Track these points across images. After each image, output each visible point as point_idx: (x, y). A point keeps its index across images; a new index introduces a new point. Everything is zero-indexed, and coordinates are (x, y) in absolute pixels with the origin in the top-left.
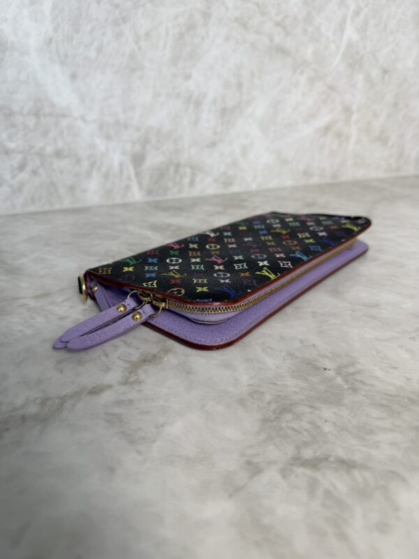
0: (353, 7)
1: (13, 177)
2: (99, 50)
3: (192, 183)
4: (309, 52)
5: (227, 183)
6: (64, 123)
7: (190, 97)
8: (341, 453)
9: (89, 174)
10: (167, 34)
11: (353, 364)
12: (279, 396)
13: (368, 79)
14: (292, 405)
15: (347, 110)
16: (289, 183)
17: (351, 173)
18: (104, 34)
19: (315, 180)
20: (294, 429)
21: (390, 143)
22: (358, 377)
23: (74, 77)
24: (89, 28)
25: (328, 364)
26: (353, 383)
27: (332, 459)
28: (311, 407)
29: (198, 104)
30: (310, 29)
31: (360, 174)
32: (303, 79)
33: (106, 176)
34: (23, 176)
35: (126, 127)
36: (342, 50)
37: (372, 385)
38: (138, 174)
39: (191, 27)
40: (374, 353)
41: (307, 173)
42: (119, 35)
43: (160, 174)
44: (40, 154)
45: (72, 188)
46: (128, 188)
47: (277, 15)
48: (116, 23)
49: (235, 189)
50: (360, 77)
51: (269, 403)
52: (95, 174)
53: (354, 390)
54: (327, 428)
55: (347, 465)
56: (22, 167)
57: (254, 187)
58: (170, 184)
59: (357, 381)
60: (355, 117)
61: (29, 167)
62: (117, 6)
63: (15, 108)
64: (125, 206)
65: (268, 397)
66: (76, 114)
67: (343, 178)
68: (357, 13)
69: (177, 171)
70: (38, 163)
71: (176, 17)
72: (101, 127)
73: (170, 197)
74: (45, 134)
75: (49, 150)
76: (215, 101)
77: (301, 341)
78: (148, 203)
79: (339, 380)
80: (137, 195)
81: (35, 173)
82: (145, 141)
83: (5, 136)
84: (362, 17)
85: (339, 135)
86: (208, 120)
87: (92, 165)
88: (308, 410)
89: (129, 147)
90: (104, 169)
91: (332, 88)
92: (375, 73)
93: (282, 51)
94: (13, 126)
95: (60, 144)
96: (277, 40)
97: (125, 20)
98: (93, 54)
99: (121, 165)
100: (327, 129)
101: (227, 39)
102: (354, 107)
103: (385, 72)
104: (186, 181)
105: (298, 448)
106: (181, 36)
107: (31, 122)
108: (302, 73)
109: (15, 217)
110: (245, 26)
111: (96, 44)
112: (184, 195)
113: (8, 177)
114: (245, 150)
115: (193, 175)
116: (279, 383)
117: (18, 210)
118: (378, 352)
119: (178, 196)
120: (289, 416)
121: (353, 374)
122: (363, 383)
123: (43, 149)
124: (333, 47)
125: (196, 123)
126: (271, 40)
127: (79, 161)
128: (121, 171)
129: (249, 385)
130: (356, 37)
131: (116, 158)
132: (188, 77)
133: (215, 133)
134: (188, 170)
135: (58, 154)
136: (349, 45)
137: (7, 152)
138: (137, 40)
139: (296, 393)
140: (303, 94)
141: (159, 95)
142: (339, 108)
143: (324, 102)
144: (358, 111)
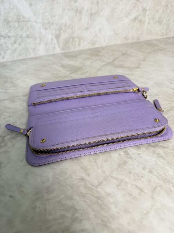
1: (12, 46)
3: (79, 45)
5: (93, 44)
6: (29, 24)
7: (77, 10)
9: (40, 44)
15: (144, 10)
16: (119, 42)
17: (145, 37)
19: (130, 41)
21: (163, 23)
23: (31, 5)
29: (81, 12)
31: (149, 37)
33: (46, 44)
34: (16, 46)
35: (53, 24)
38: (58, 42)
41: (126, 38)
43: (67, 42)
44: (21, 37)
45: (34, 49)
46: (54, 48)
49: (97, 46)
52: (42, 43)
56: (15, 42)
57: (104, 45)
58: (71, 45)
60: (147, 13)
61: (18, 42)
63: (10, 20)
64: (53, 55)
66: (33, 20)
67: (142, 40)
69: (73, 40)
70: (21, 41)
72: (43, 25)
73: (71, 50)
74: (22, 29)
75: (24, 35)
76: (87, 11)
78: (62, 54)
80: (58, 51)
81: (20, 44)
82: (60, 29)
83: (7, 31)
85: (140, 21)
86: (85, 19)
87: (41, 40)
89: (54, 32)
94: (10, 27)
95: (28, 33)
99: (51, 39)
100: (135, 19)
102: (147, 9)
104: (77, 44)
107: (16, 24)
109: (14, 61)
112: (76, 49)
113: (10, 46)
114: (100, 30)
115: (80, 41)
117: (15, 59)
119: (74, 50)
123: (22, 35)
125: (80, 20)
127: (35, 39)
128: (52, 42)
131: (49, 37)
132: (76, 1)
133: (88, 24)
134: (78, 39)
135: (28, 37)
137: (9, 37)
140: (125, 5)
141: (65, 10)
142: (141, 9)
143: (134, 7)
144: (149, 10)
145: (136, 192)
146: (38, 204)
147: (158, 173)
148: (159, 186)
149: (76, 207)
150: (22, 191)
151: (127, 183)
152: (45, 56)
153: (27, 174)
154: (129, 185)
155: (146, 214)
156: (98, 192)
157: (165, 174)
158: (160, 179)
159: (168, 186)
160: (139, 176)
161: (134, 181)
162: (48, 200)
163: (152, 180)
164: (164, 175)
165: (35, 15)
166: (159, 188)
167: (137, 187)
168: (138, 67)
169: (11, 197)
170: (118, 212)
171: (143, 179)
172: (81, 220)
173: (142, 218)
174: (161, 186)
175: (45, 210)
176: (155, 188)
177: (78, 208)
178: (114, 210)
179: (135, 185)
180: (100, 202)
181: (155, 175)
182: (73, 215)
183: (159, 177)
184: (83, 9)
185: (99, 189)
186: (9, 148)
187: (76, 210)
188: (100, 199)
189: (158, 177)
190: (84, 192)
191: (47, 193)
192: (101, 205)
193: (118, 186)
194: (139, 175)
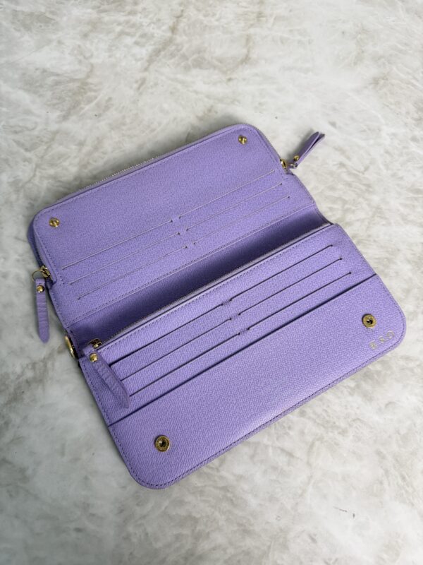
145: (282, 460)
146: (131, 529)
147: (314, 413)
148: (318, 440)
149: (194, 514)
150: (93, 515)
151: (266, 447)
153: (86, 478)
154: (270, 450)
155: (301, 495)
156: (222, 478)
157: (326, 411)
158: (318, 424)
159: (331, 434)
160: (284, 427)
161: (277, 439)
162: (144, 517)
163: (306, 431)
164: (324, 414)
166: (317, 443)
167: (283, 450)
168: (246, 60)
169: (78, 530)
170: (261, 505)
171: (291, 433)
172: (208, 533)
173: (297, 504)
174: (321, 439)
175: (147, 534)
176: (312, 445)
177: (198, 516)
178: (253, 502)
179: (279, 448)
180: (229, 495)
181: (309, 418)
182: (193, 530)
183: (318, 421)
185: (223, 473)
186: (18, 427)
187: (196, 521)
188: (228, 491)
189: (315, 422)
190: (199, 485)
191: (138, 505)
192: (232, 500)
193: (252, 457)
194: (284, 424)
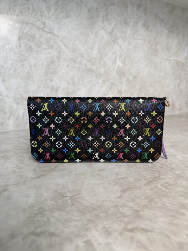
0: (119, 54)
2: (15, 70)
4: (102, 70)
7: (53, 88)
8: (52, 230)
9: (9, 118)
10: (43, 64)
11: (79, 194)
12: (41, 208)
13: (128, 80)
14: (44, 211)
15: (120, 92)
18: (17, 65)
20: (39, 221)
22: (77, 200)
23: (4, 80)
24: (10, 63)
25: (69, 195)
26: (74, 202)
27: (47, 233)
28: (51, 212)
29: (57, 91)
30: (102, 62)
32: (100, 81)
33: (17, 119)
36: (116, 70)
37: (82, 203)
39: (53, 62)
40: (90, 190)
42: (23, 65)
45: (2, 124)
47: (88, 57)
48: (22, 61)
50: (124, 80)
51: (35, 210)
52: (12, 118)
53: (73, 205)
54: (53, 220)
55: (52, 234)
59: (76, 201)
62: (22, 55)
65: (36, 208)
66: (4, 94)
68: (121, 56)
71: (47, 58)
72: (15, 99)
76: (64, 89)
77: (63, 186)
79: (69, 201)
84: (123, 57)
87: (11, 114)
88: (49, 213)
90: (16, 116)
91: (113, 84)
92: (131, 78)
93: (91, 71)
96: (88, 66)
97: (25, 60)
98: (12, 72)
99: (23, 114)
101: (68, 66)
102: (123, 91)
103: (135, 77)
105: (36, 228)
106: (49, 65)
108: (100, 79)
110: (75, 61)
111: (13, 68)
116: (44, 202)
118: (92, 189)
120: (40, 215)
121: (77, 198)
122: (78, 202)
124: (112, 69)
126: (86, 67)
127: (5, 112)
128: (23, 116)
129: (31, 204)
130: (121, 65)
132: (52, 80)
136: (119, 68)
138: (30, 67)
139: (49, 206)
140: (101, 87)
141: (40, 87)
142: (117, 91)
143: (110, 89)
144: (125, 92)
152: (13, 131)
165: (7, 89)
184: (59, 87)
